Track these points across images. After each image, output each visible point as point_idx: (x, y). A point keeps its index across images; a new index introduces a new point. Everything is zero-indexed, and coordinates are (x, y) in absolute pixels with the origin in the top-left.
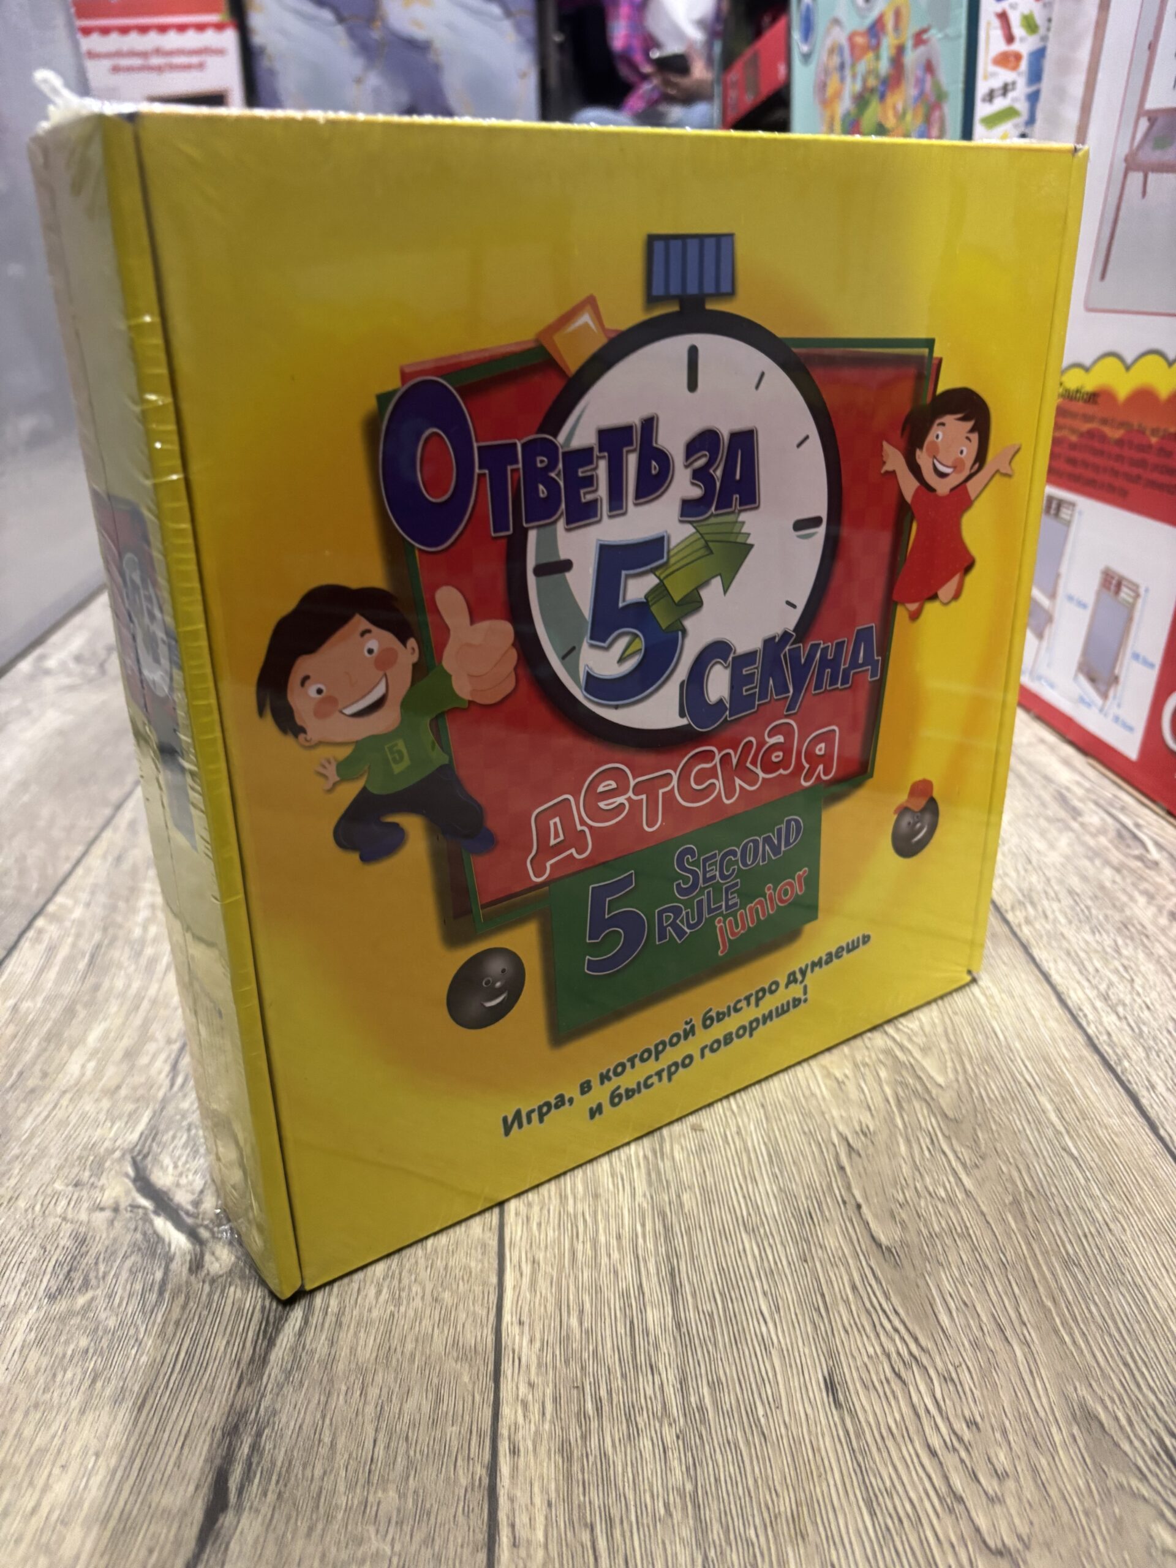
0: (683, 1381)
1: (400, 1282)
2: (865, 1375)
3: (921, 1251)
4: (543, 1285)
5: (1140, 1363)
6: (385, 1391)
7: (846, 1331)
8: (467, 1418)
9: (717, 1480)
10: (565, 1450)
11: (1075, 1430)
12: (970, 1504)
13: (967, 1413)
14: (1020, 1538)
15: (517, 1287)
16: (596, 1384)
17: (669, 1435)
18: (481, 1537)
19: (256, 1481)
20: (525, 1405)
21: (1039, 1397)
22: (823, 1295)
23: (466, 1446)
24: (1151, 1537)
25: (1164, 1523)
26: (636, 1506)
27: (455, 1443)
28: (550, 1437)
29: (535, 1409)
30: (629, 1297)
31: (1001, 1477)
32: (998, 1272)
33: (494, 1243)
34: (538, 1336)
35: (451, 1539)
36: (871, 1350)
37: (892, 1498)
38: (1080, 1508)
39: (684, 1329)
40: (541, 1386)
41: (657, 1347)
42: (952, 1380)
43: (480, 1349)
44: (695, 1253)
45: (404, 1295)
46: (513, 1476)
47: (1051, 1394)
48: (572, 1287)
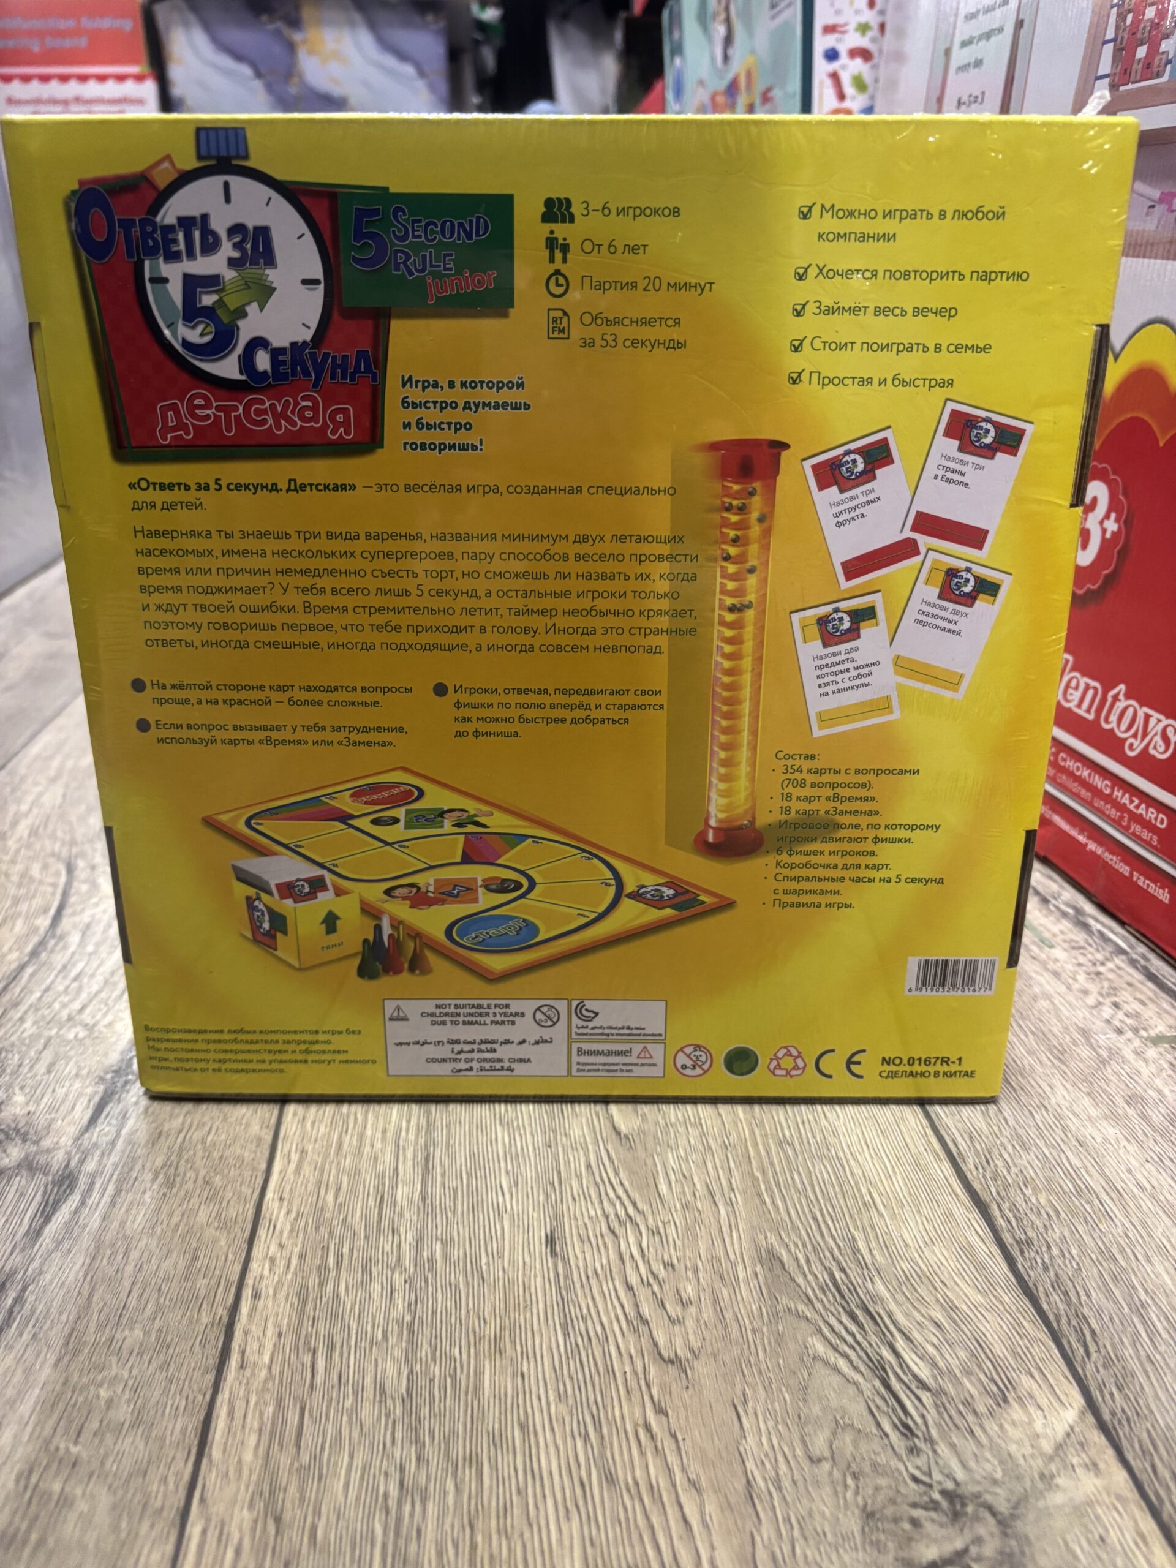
0: (419, 1241)
1: (176, 1169)
2: (583, 1232)
3: (655, 1137)
4: (307, 1170)
5: (827, 1217)
6: (146, 1255)
7: (574, 1199)
8: (217, 1272)
9: (434, 1313)
10: (303, 1296)
11: (759, 1268)
12: (653, 1326)
13: (666, 1257)
14: (692, 1350)
15: (283, 1172)
16: (341, 1244)
17: (398, 1279)
18: (212, 1362)
19: (15, 1326)
20: (273, 1261)
21: (732, 1244)
22: (559, 1173)
23: (212, 1294)
24: (806, 1348)
25: (819, 1336)
26: (357, 1334)
27: (203, 1292)
28: (291, 1285)
29: (281, 1264)
30: (384, 1177)
31: (684, 1304)
32: (719, 1151)
33: (269, 1138)
34: (295, 1209)
35: (185, 1365)
36: (592, 1213)
37: (586, 1322)
38: (749, 1327)
39: (429, 1201)
40: (289, 1248)
41: (401, 1215)
42: (659, 1233)
43: (240, 1219)
44: (451, 1142)
45: (178, 1179)
46: (250, 1315)
47: (743, 1241)
48: (333, 1171)
